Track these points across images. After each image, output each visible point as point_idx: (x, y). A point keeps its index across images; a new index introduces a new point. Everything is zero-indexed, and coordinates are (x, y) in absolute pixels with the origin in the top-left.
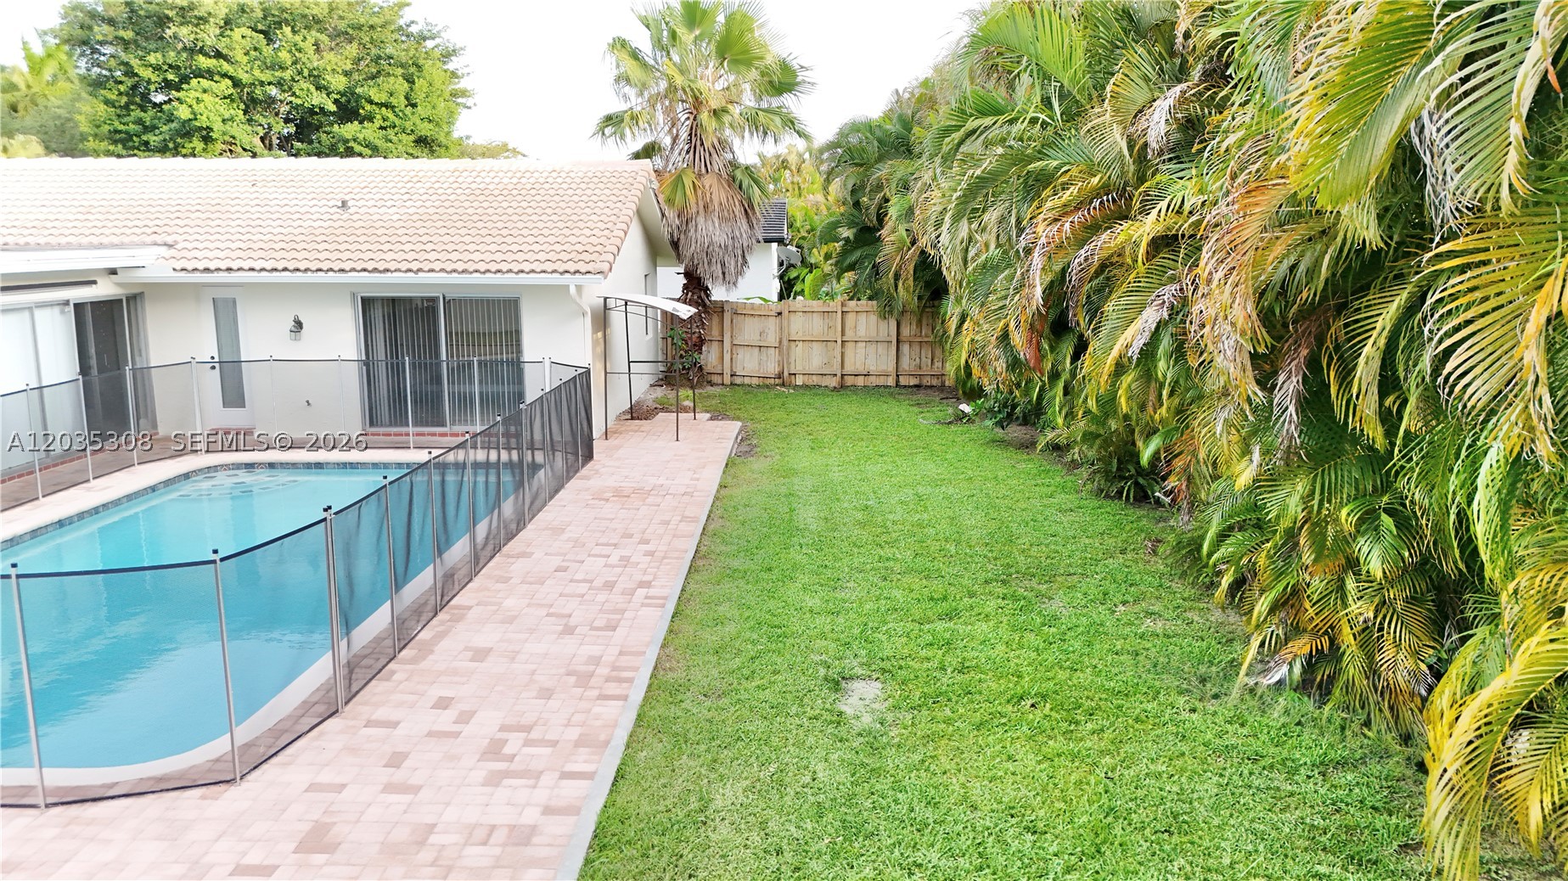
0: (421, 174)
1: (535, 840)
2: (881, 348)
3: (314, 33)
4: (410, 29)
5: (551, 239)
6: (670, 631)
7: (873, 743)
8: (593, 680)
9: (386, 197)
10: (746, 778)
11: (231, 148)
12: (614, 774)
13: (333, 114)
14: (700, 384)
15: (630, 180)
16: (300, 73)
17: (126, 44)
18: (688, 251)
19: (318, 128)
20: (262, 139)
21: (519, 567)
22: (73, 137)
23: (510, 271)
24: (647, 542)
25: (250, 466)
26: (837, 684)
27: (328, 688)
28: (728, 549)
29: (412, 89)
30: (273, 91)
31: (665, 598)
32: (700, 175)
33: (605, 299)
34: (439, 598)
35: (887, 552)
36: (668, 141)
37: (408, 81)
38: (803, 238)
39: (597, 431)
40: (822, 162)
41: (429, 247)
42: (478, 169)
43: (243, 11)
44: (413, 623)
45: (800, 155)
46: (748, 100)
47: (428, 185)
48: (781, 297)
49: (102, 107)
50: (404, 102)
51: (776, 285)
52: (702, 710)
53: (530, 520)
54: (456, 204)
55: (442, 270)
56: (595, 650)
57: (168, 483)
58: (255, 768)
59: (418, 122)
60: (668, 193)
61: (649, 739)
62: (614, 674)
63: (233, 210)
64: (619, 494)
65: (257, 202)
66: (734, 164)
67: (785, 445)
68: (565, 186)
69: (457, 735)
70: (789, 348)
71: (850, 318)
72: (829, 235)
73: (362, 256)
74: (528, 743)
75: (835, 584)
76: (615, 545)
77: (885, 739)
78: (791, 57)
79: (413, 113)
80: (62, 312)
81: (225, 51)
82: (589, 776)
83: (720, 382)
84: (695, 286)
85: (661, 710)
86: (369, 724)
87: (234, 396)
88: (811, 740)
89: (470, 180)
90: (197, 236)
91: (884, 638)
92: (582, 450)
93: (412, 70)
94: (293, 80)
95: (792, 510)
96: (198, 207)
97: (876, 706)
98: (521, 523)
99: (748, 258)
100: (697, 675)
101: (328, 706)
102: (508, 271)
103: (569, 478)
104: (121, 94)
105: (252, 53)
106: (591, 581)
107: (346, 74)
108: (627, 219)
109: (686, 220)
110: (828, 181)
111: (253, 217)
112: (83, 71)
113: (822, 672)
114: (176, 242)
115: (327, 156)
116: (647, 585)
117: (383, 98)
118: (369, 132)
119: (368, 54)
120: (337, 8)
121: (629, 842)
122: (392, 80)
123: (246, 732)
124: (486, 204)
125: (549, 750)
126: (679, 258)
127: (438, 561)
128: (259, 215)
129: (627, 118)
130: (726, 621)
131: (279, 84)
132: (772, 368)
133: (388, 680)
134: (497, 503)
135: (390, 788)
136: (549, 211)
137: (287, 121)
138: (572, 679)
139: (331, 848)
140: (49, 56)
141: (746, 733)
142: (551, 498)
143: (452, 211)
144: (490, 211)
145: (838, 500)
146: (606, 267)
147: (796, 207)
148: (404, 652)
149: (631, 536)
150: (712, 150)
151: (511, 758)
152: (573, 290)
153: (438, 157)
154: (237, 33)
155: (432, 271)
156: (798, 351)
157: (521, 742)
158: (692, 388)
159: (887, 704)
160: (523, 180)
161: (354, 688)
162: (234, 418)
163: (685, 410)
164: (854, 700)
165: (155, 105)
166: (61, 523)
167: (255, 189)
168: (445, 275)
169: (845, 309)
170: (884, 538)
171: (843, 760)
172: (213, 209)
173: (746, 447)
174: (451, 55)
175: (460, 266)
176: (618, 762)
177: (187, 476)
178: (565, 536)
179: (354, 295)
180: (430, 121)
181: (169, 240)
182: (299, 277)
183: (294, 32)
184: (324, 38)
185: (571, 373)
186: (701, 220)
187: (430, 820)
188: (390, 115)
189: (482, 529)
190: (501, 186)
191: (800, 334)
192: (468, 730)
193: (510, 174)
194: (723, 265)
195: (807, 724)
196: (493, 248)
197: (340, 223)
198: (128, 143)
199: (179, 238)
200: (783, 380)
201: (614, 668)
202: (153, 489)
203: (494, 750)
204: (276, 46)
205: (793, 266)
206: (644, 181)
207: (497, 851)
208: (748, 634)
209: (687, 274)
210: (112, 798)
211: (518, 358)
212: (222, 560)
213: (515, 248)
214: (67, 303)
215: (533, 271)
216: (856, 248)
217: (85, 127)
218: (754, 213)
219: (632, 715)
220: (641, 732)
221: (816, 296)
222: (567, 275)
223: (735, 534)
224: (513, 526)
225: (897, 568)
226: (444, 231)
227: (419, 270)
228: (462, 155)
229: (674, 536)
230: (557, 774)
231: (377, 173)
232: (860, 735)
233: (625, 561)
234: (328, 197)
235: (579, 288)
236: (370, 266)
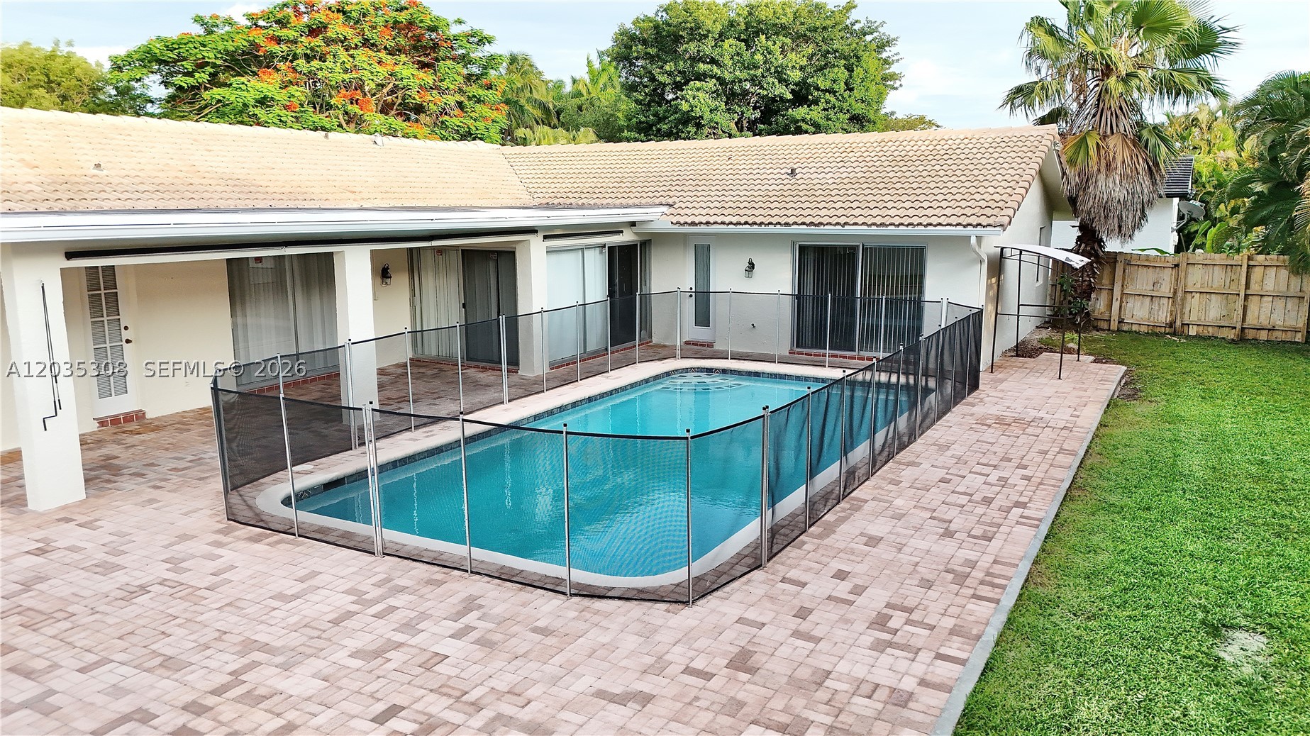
0: (854, 145)
1: (911, 705)
2: (1291, 304)
3: (781, 37)
4: (854, 27)
5: (958, 197)
6: (1043, 550)
7: (1253, 693)
8: (968, 580)
9: (825, 165)
10: (1113, 699)
11: (716, 132)
12: (983, 665)
13: (788, 101)
14: (1085, 329)
15: (1036, 143)
16: (768, 70)
17: (651, 58)
18: (1087, 204)
19: (777, 112)
20: (736, 124)
21: (908, 474)
22: (613, 128)
23: (920, 224)
24: (1025, 468)
25: (709, 371)
26: (1217, 630)
27: (757, 545)
28: (1105, 484)
29: (851, 77)
30: (747, 85)
31: (1040, 520)
32: (1105, 137)
33: (1002, 249)
34: (842, 489)
35: (1283, 509)
36: (1074, 106)
37: (848, 70)
38: (1209, 193)
39: (983, 366)
40: (1238, 118)
41: (855, 205)
42: (901, 139)
43: (732, 26)
44: (821, 506)
45: (1212, 113)
46: (1162, 64)
47: (859, 154)
48: (1178, 249)
49: (634, 105)
50: (843, 86)
51: (1174, 238)
52: (1072, 627)
53: (920, 435)
54: (880, 169)
55: (864, 224)
56: (973, 556)
57: (656, 377)
58: (703, 596)
59: (854, 103)
60: (1070, 154)
61: (1018, 642)
62: (988, 578)
63: (714, 178)
64: (1000, 421)
65: (731, 171)
66: (1141, 125)
67: (1172, 392)
68: (975, 151)
69: (851, 603)
70: (1183, 299)
71: (1257, 274)
72: (1240, 189)
73: (803, 212)
74: (908, 622)
75: (1220, 533)
76: (995, 466)
77: (1267, 694)
78: (1212, 20)
79: (850, 96)
80: (601, 252)
81: (717, 58)
82: (963, 662)
83: (1106, 327)
84: (1089, 239)
85: (1030, 619)
86: (784, 580)
87: (703, 318)
88: (1184, 678)
89: (893, 148)
90: (688, 198)
91: (1274, 594)
92: (969, 381)
93: (853, 60)
94: (763, 76)
95: (1176, 456)
96: (691, 177)
97: (1260, 659)
98: (912, 437)
99: (1147, 212)
100: (1067, 594)
101: (754, 560)
102: (918, 225)
103: (955, 404)
104: (646, 94)
105: (736, 57)
106: (971, 495)
107: (801, 68)
108: (1030, 178)
109: (1086, 180)
110: (1243, 138)
111: (727, 183)
112: (622, 80)
113: (1200, 615)
114: (675, 203)
115: (782, 134)
116: (1023, 505)
117: (828, 85)
118: (816, 113)
119: (820, 50)
120: (800, 16)
121: (995, 728)
122: (836, 70)
123: (699, 567)
124: (904, 169)
125: (927, 632)
126: (1076, 213)
127: (844, 458)
128: (731, 182)
129: (1037, 88)
130: (1099, 551)
131: (753, 80)
132: (1162, 316)
133: (800, 548)
134: (894, 418)
135: (796, 634)
136: (958, 173)
137: (755, 108)
138: (951, 576)
139: (752, 671)
140: (603, 70)
141: (1115, 657)
142: (939, 418)
143: (876, 174)
144: (908, 174)
145: (1229, 451)
146: (1006, 220)
147: (1202, 163)
148: (812, 529)
149: (1010, 460)
150: (1119, 112)
151: (895, 632)
152: (973, 240)
153: (867, 131)
154: (726, 44)
155: (855, 224)
156: (1194, 303)
157: (904, 620)
158: (1076, 332)
159: (1272, 659)
160: (938, 147)
161: (775, 551)
162: (702, 334)
163: (1070, 351)
164: (1234, 649)
165: (668, 102)
166: (590, 400)
167: (730, 162)
168: (866, 227)
169: (1252, 263)
170: (1281, 495)
171: (1219, 704)
172: (701, 178)
173: (1130, 391)
174: (885, 46)
175: (878, 220)
176: (988, 656)
177: (668, 374)
178: (949, 453)
179: (793, 243)
180: (863, 102)
181: (670, 201)
182: (756, 229)
183: (767, 39)
184: (788, 41)
185: (967, 313)
186: (1102, 177)
187: (827, 667)
188: (833, 99)
189: (880, 437)
190: (919, 153)
191: (1198, 285)
192: (860, 601)
193: (927, 143)
194: (1120, 219)
195: (1180, 661)
196: (908, 205)
197: (789, 187)
198: (647, 131)
199: (675, 199)
200: (1174, 329)
201: (988, 574)
202: (647, 381)
203: (880, 622)
204: (753, 50)
205: (1195, 220)
206: (1049, 143)
207: (880, 706)
208: (1122, 566)
209: (1081, 228)
210: (611, 598)
211: (920, 298)
212: (692, 438)
213: (926, 204)
214: (604, 246)
215: (940, 224)
216: (1268, 204)
217: (622, 122)
218: (1159, 169)
219: (1003, 618)
220: (1010, 635)
221: (1218, 248)
222: (970, 228)
223: (1112, 471)
224: (905, 439)
225: (1295, 526)
226: (868, 191)
227: (846, 224)
228: (887, 128)
229: (1051, 465)
230: (933, 655)
231: (819, 146)
232: (1238, 683)
233: (1003, 482)
234: (781, 167)
235: (979, 239)
236: (808, 220)
